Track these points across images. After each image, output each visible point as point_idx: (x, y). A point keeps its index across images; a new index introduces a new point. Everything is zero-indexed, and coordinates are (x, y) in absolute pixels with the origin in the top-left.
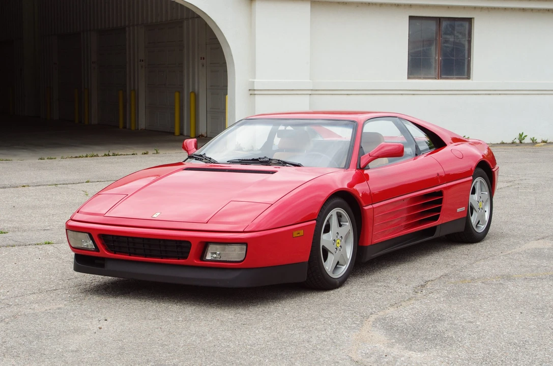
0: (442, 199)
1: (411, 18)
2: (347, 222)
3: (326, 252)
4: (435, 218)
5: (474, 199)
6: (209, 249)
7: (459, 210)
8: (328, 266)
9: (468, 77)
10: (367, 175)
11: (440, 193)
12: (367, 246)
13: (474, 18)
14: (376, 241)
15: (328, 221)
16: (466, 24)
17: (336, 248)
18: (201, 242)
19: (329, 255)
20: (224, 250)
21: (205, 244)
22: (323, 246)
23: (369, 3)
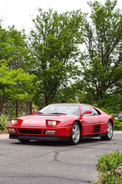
0: (100, 127)
4: (99, 132)
6: (46, 131)
10: (82, 118)
12: (83, 135)
18: (44, 130)
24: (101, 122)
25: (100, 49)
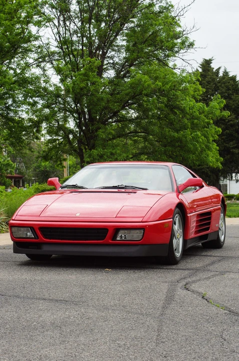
4: (208, 229)
6: (119, 233)
7: (216, 225)
12: (187, 240)
14: (190, 237)
18: (115, 229)
20: (129, 233)
21: (117, 230)
25: (85, 39)
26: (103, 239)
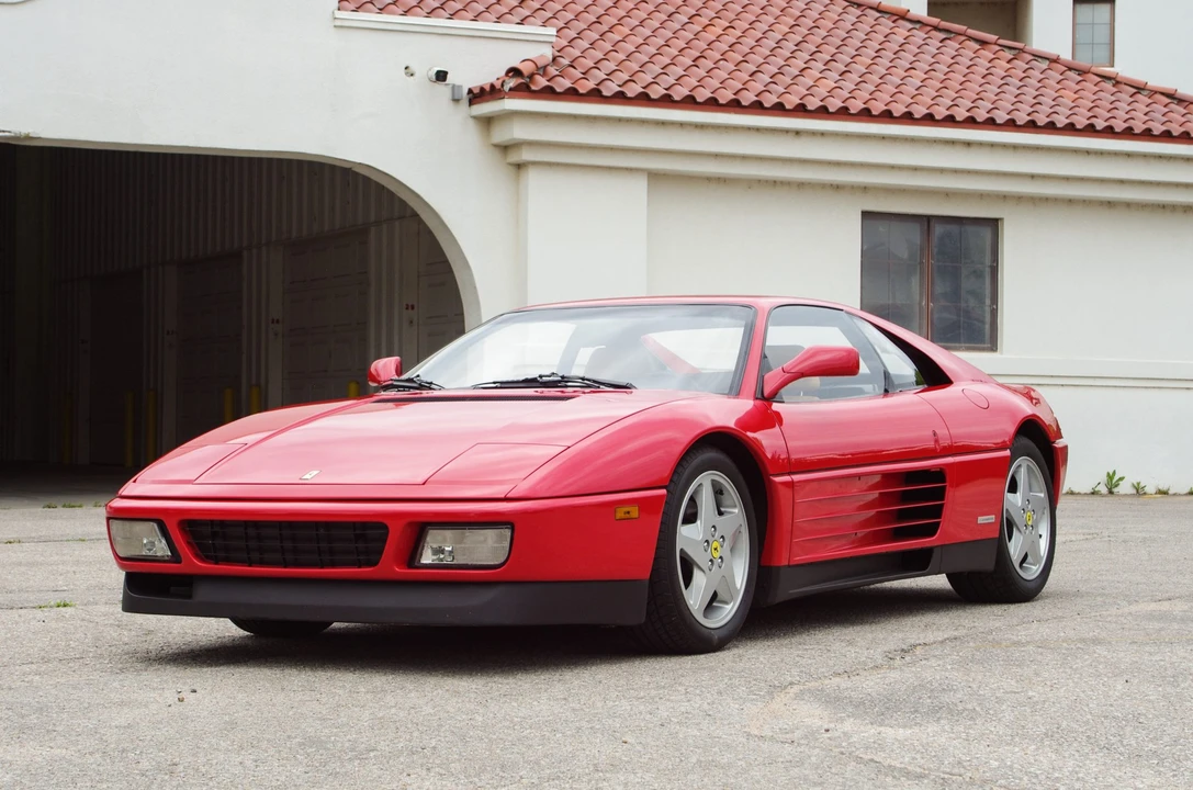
0: (943, 489)
1: (866, 215)
2: (735, 506)
3: (688, 566)
4: (930, 530)
5: (1014, 501)
6: (428, 539)
7: (982, 520)
8: (695, 597)
9: (993, 347)
10: (778, 414)
11: (938, 475)
12: (779, 567)
13: (1002, 219)
14: (798, 559)
15: (692, 499)
16: (987, 233)
17: (711, 560)
18: (411, 524)
19: (697, 574)
20: (461, 541)
21: (419, 528)
22: (682, 550)
23: (775, 182)
24: (945, 443)
26: (373, 564)
